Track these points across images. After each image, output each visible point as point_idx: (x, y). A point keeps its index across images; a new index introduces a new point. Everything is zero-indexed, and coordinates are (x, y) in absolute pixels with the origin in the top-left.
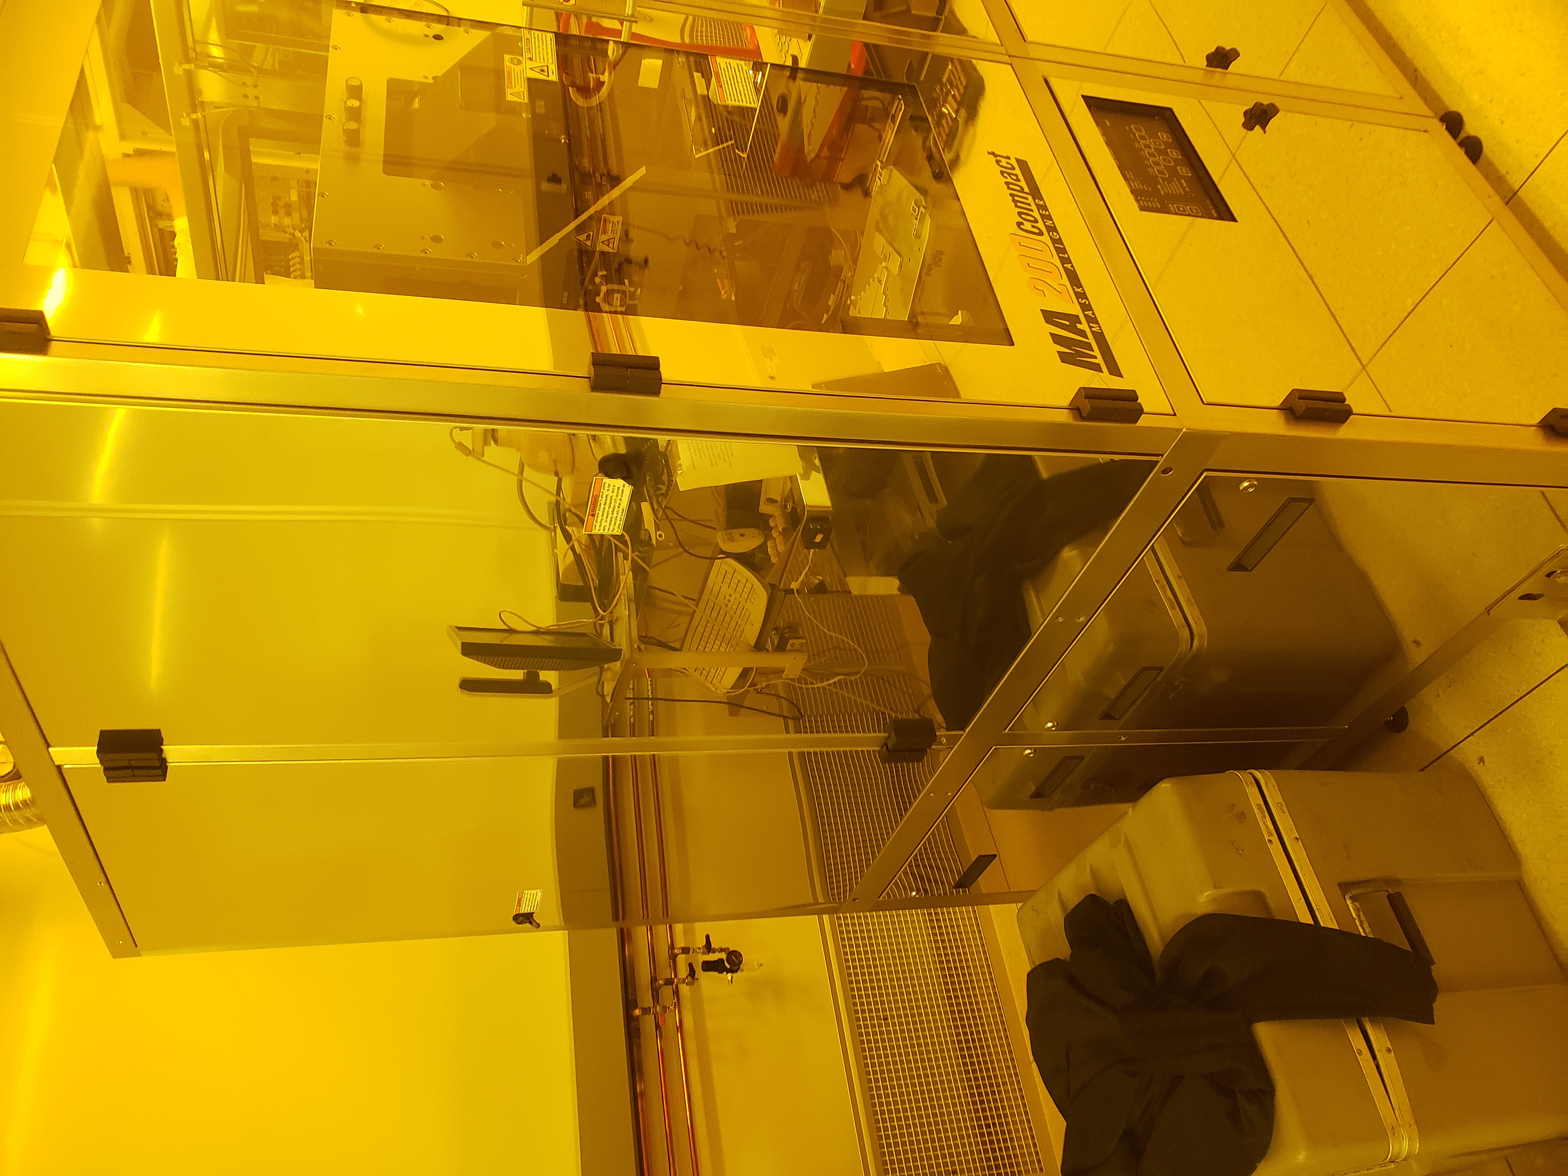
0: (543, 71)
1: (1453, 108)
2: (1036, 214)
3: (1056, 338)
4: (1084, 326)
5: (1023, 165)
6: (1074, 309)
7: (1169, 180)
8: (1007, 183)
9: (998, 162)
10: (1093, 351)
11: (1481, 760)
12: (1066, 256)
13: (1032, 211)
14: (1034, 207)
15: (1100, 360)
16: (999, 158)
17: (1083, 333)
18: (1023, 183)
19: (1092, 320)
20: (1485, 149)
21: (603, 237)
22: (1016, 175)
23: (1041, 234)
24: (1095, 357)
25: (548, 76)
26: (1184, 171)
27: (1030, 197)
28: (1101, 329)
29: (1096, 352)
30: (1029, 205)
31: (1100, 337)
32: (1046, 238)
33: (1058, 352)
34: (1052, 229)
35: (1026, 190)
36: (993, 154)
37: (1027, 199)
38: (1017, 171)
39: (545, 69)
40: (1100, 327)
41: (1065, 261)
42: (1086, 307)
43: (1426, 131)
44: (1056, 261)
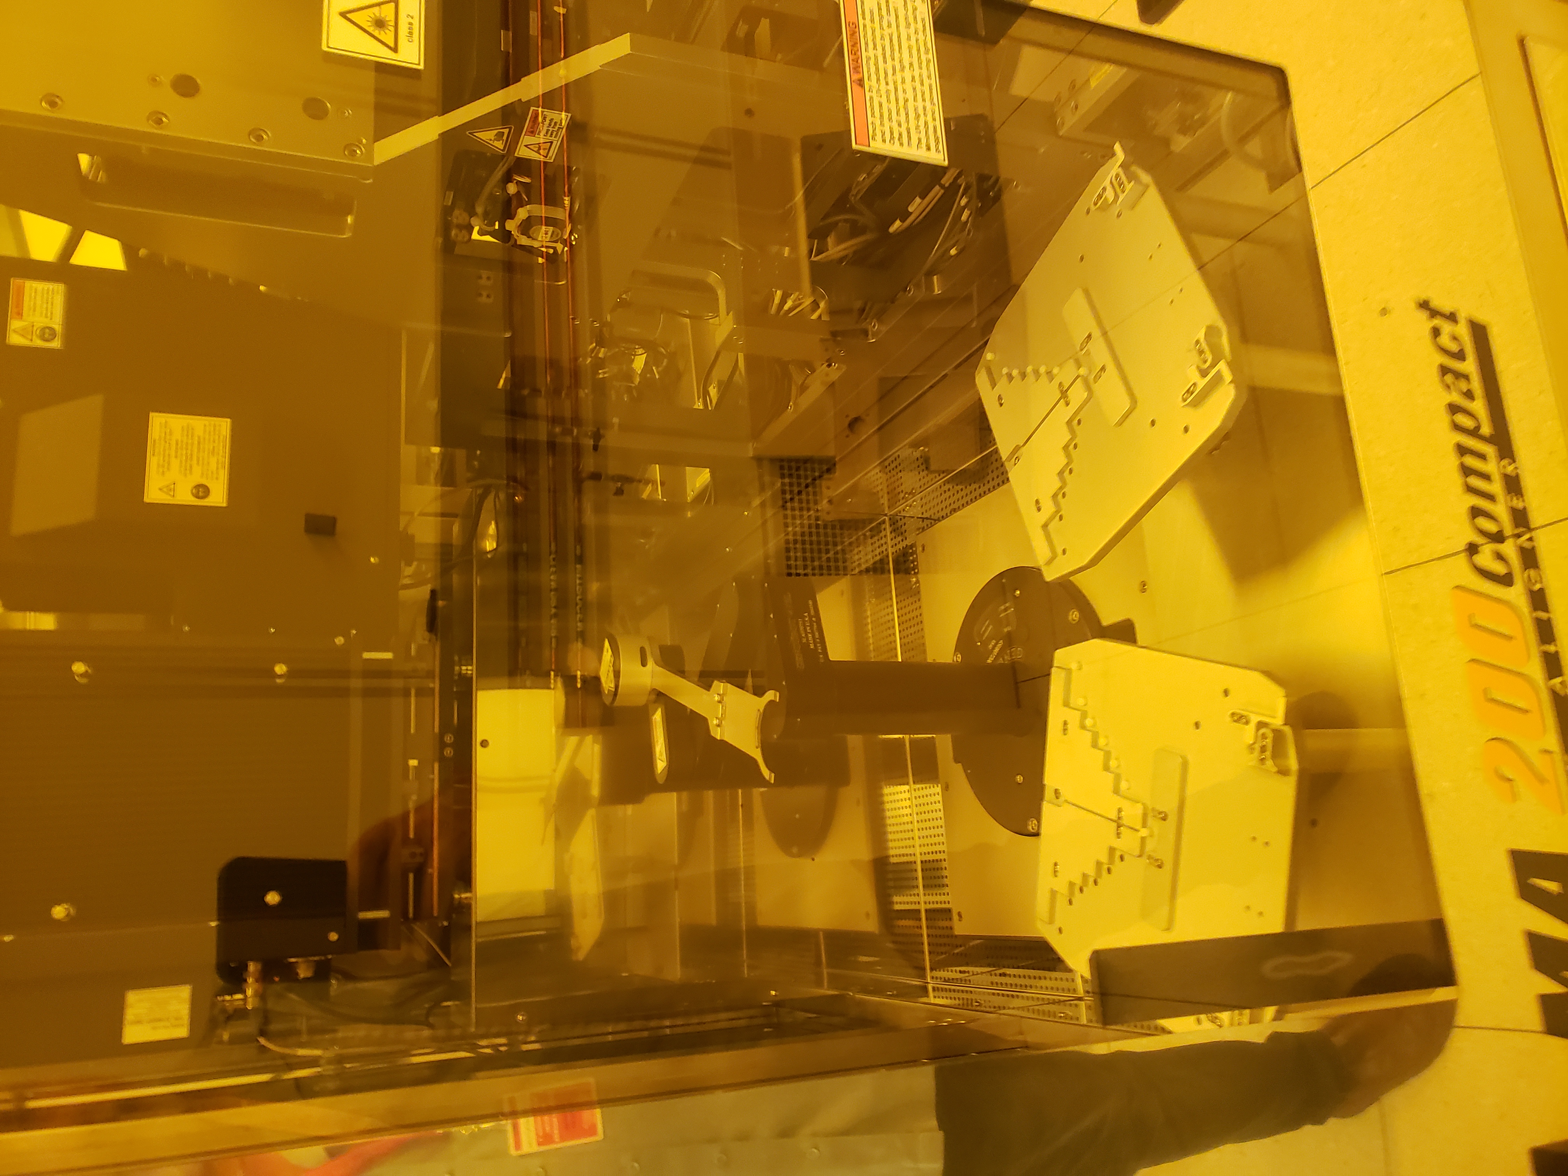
2: (1502, 511)
5: (1479, 332)
8: (1454, 409)
9: (1436, 332)
16: (1437, 322)
18: (1479, 406)
21: (526, 139)
22: (1466, 377)
23: (1507, 580)
27: (1489, 450)
30: (1490, 479)
32: (1517, 594)
33: (1539, 995)
34: (1530, 557)
35: (1486, 429)
36: (1424, 305)
37: (1482, 457)
38: (1470, 366)
44: (1535, 669)
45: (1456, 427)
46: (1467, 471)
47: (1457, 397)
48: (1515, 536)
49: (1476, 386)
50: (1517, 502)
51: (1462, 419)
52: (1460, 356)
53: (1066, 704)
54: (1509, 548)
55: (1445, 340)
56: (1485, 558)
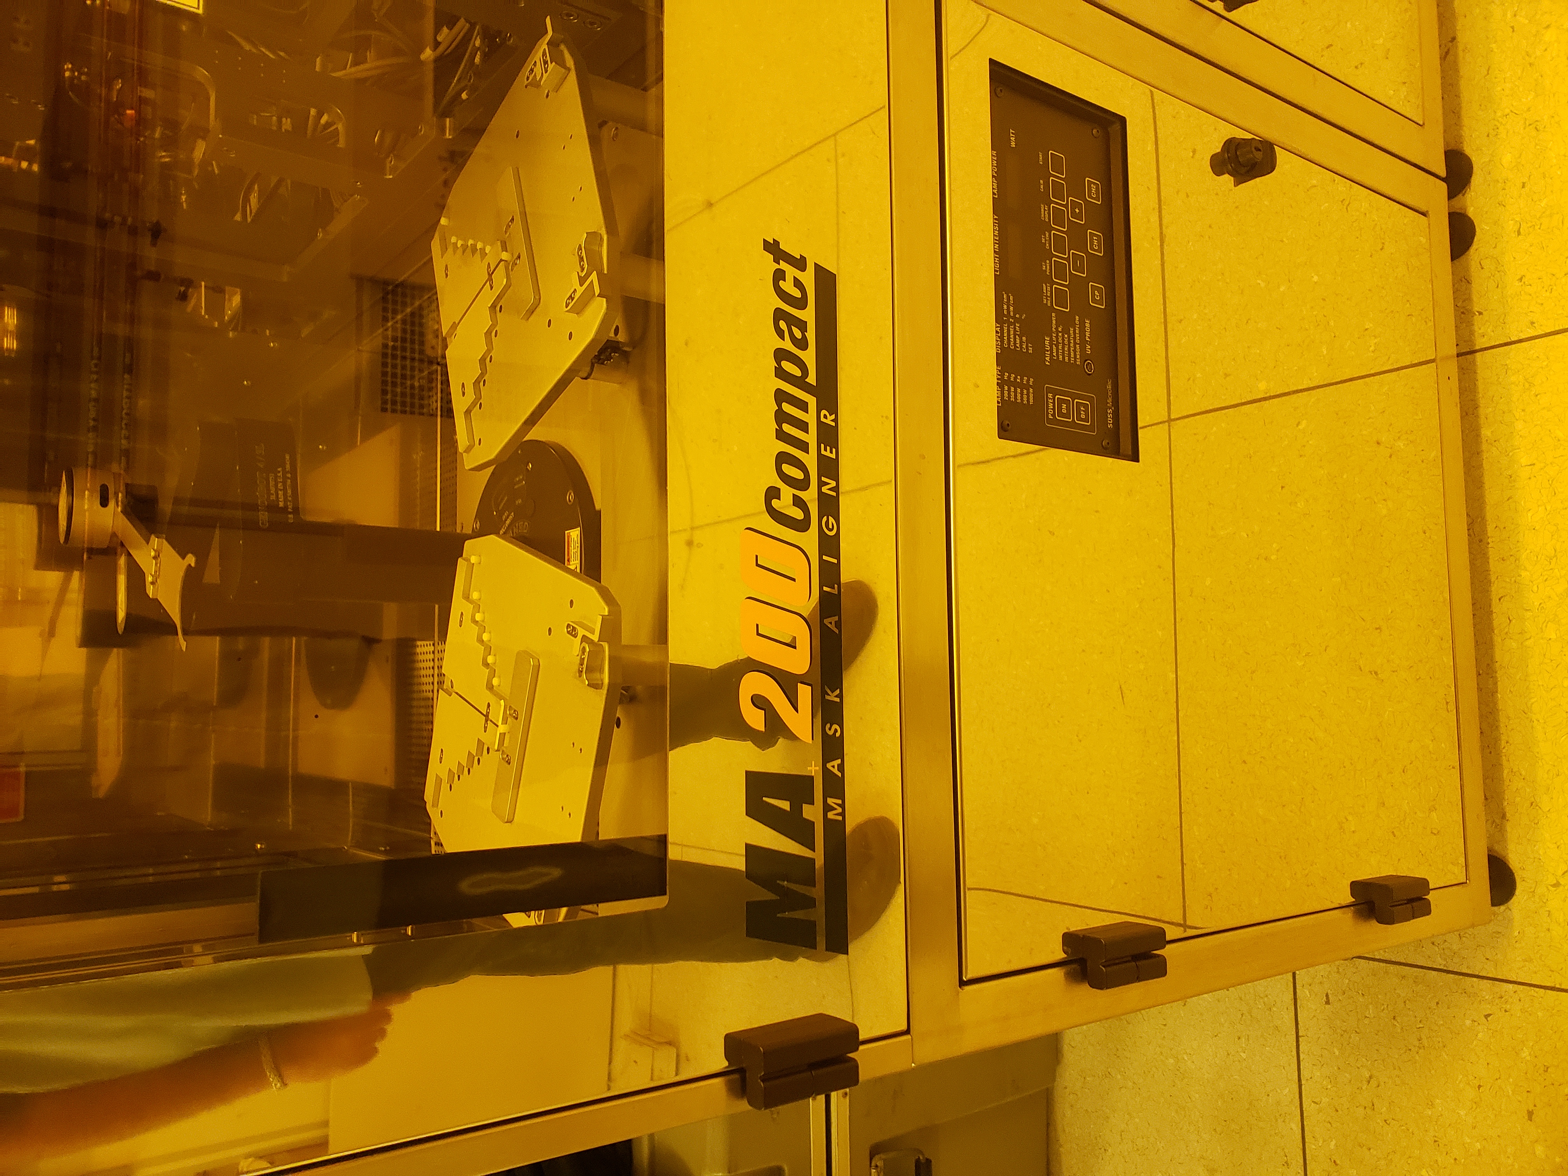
1: (1468, 151)
2: (810, 460)
3: (754, 862)
4: (815, 810)
5: (826, 281)
7: (1068, 320)
8: (780, 355)
9: (779, 275)
10: (813, 885)
13: (804, 446)
14: (811, 437)
15: (818, 911)
16: (783, 265)
18: (809, 357)
19: (835, 784)
20: (1472, 250)
22: (802, 325)
23: (802, 526)
24: (812, 904)
26: (1099, 293)
27: (812, 401)
28: (841, 812)
30: (805, 427)
31: (836, 839)
32: (810, 540)
34: (831, 505)
35: (812, 379)
36: (772, 248)
38: (808, 315)
40: (841, 804)
42: (832, 748)
43: (1424, 214)
44: (809, 607)
45: (781, 373)
46: (781, 417)
47: (788, 345)
48: (821, 484)
49: (811, 335)
50: (828, 454)
51: (787, 366)
52: (801, 304)
53: (467, 597)
54: (810, 496)
55: (788, 286)
56: (785, 504)
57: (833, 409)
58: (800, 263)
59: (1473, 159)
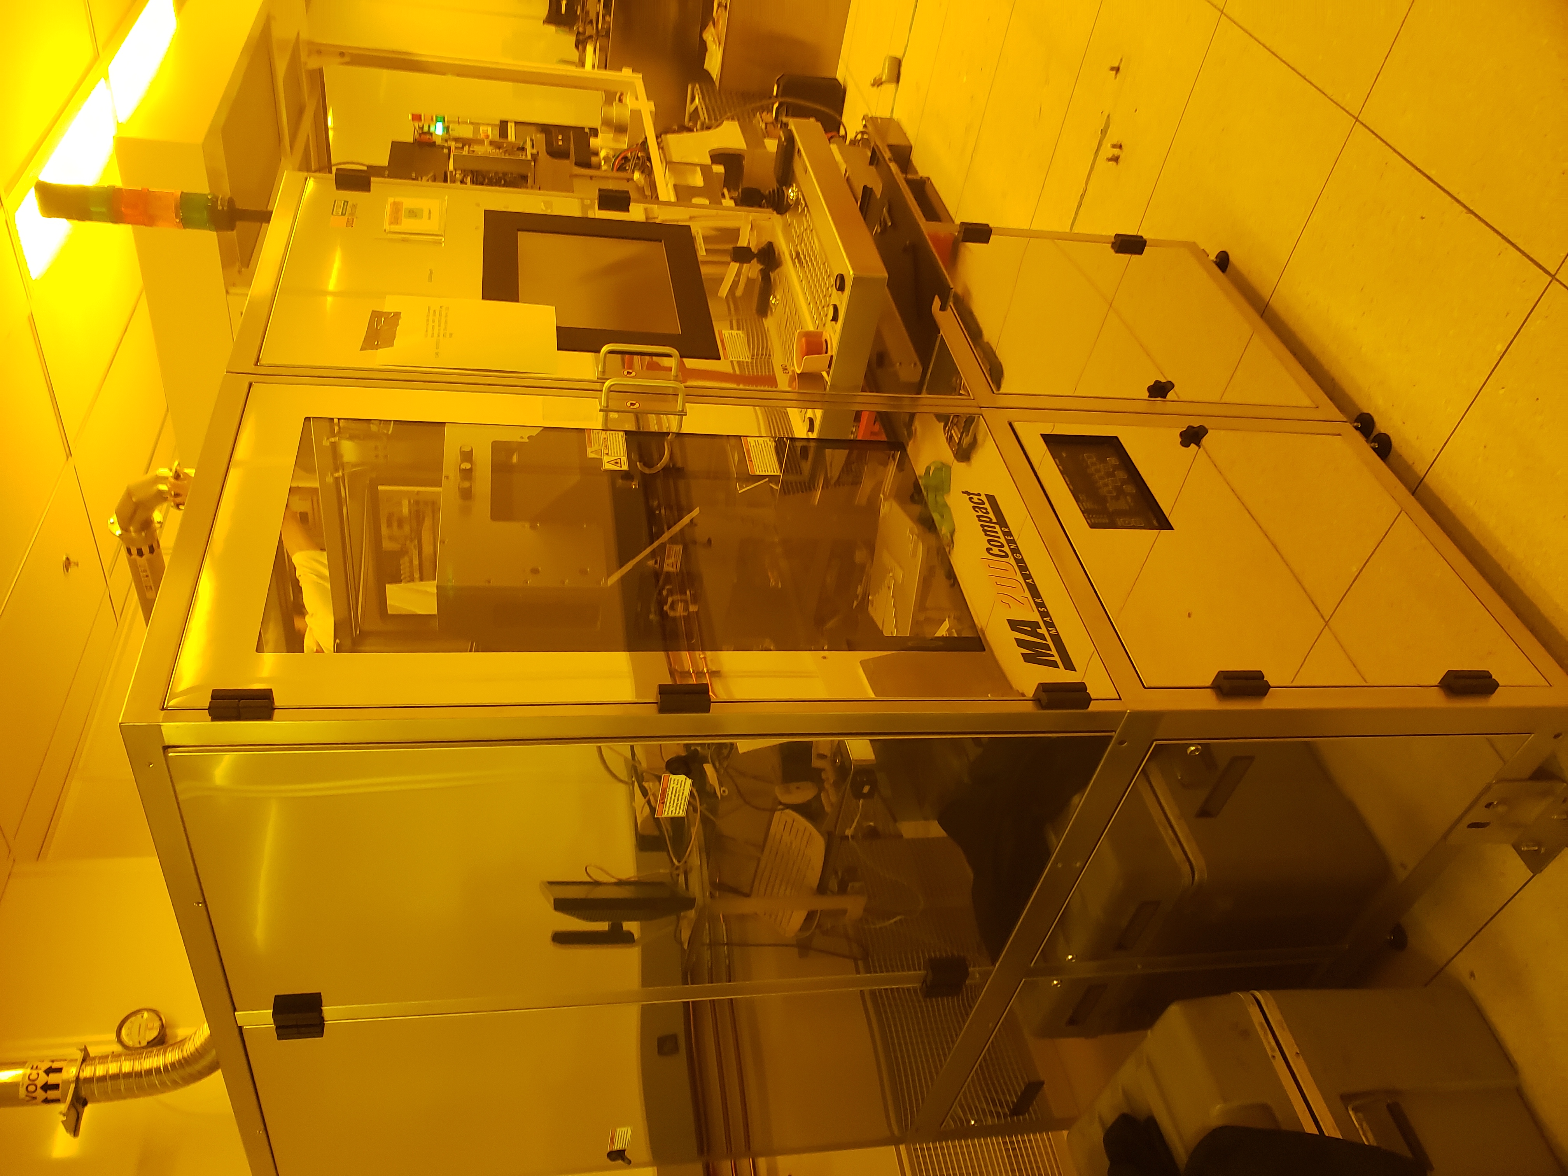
0: (617, 463)
1: (1365, 411)
2: (1002, 540)
3: (1020, 643)
4: (1043, 630)
5: (991, 499)
6: (1035, 617)
7: (1117, 498)
8: (979, 516)
9: (971, 499)
10: (1051, 651)
11: (1472, 975)
12: (1028, 573)
13: (999, 537)
14: (1000, 534)
15: (1057, 658)
16: (971, 496)
17: (1043, 637)
18: (991, 515)
19: (1050, 625)
20: (1393, 444)
21: (667, 561)
22: (986, 509)
23: (1007, 556)
24: (1053, 656)
25: (621, 467)
26: (1129, 489)
27: (997, 526)
28: (1057, 632)
29: (1054, 651)
30: (997, 532)
31: (1057, 639)
32: (1011, 559)
33: (1022, 654)
34: (1016, 551)
35: (994, 520)
36: (966, 492)
37: (994, 528)
38: (987, 505)
39: (619, 461)
40: (1056, 630)
41: (1027, 576)
42: (1045, 614)
43: (1339, 435)
44: (1020, 578)
45: (980, 520)
46: (985, 531)
47: (980, 513)
48: (1009, 546)
49: (990, 510)
50: (1009, 538)
57: (1007, 527)
58: (979, 495)
59: (1370, 412)
